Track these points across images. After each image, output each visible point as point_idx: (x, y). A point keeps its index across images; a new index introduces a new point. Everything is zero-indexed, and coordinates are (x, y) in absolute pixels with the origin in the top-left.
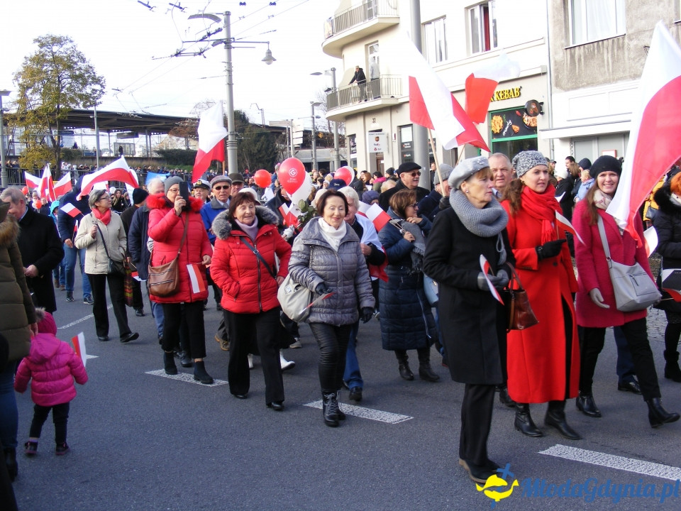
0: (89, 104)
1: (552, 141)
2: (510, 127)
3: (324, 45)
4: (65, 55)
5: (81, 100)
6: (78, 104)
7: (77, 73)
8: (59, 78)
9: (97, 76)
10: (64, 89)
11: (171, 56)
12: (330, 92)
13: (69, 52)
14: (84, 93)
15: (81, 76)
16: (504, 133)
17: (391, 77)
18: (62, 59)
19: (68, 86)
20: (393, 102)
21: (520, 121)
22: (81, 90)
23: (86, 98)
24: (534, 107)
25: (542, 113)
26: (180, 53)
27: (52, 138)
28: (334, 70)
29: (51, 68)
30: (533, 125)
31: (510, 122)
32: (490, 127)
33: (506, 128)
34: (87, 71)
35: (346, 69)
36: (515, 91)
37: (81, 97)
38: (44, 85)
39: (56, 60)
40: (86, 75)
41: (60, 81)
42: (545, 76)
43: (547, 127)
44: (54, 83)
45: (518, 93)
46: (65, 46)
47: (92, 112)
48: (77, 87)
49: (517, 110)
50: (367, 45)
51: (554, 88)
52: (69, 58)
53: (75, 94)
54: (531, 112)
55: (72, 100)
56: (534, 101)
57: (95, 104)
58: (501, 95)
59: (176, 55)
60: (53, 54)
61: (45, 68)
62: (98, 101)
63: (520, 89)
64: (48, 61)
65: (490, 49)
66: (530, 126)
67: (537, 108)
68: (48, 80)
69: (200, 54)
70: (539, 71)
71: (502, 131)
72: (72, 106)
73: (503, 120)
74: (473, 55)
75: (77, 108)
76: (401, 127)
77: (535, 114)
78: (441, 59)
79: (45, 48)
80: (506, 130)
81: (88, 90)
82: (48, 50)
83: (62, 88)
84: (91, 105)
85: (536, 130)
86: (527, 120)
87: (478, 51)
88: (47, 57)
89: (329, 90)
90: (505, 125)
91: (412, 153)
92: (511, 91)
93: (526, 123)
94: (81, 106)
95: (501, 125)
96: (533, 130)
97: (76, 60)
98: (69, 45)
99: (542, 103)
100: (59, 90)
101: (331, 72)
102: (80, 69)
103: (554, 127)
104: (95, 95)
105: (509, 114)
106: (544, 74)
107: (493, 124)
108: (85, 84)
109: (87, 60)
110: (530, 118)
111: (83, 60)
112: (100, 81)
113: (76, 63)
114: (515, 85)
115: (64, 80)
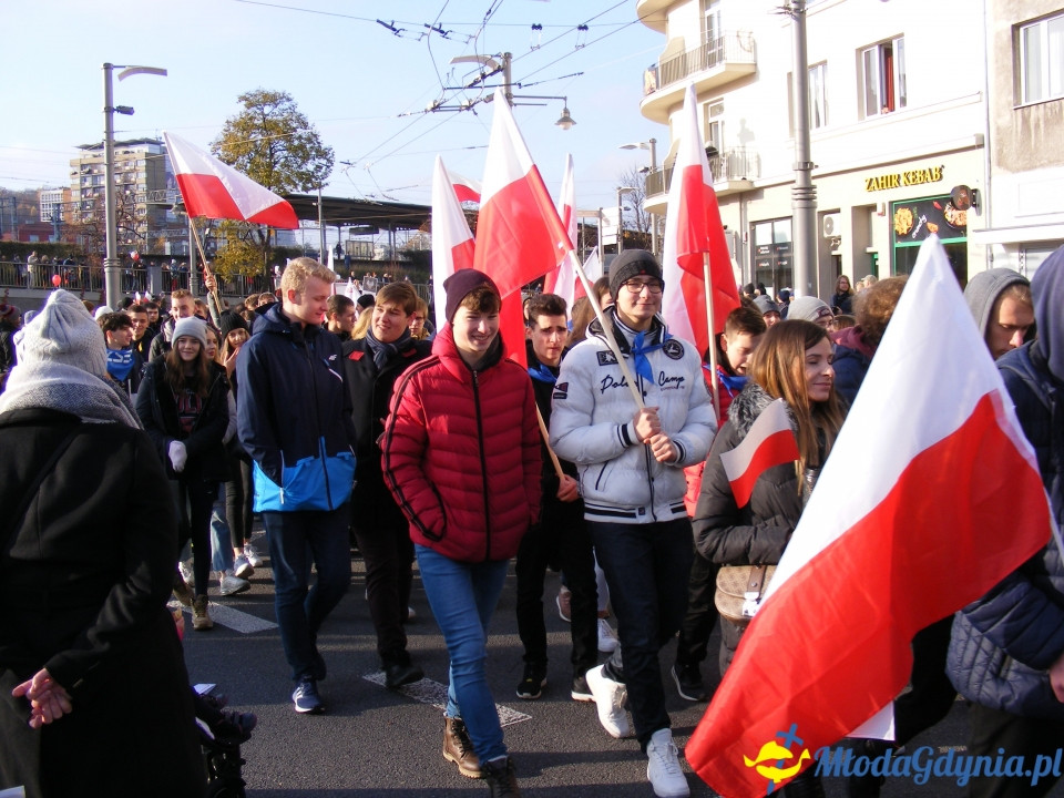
0: (310, 185)
1: (989, 247)
2: (924, 225)
3: (643, 105)
4: (280, 118)
5: (300, 181)
6: (296, 186)
7: (296, 143)
8: (271, 149)
9: (323, 147)
10: (277, 168)
11: (426, 111)
12: (648, 174)
13: (285, 114)
14: (304, 170)
15: (302, 147)
16: (914, 234)
17: (747, 150)
18: (276, 124)
19: (282, 160)
20: (744, 187)
21: (939, 217)
22: (299, 166)
23: (307, 178)
24: (963, 195)
25: (975, 206)
26: (438, 107)
27: (260, 232)
28: (653, 142)
29: (260, 137)
30: (959, 223)
31: (924, 218)
32: (892, 225)
33: (918, 227)
34: (309, 140)
35: (674, 140)
36: (933, 171)
37: (301, 176)
38: (251, 161)
39: (268, 127)
40: (308, 146)
41: (272, 155)
42: (981, 150)
43: (983, 227)
44: (264, 155)
45: (939, 175)
46: (280, 106)
47: (315, 199)
48: (295, 163)
49: (936, 200)
50: (707, 105)
51: (995, 169)
52: (286, 123)
53: (292, 172)
54: (958, 203)
55: (289, 181)
56: (964, 188)
57: (320, 186)
58: (911, 178)
59: (434, 109)
60: (264, 116)
61: (253, 136)
62: (323, 182)
63: (941, 170)
64: (258, 127)
65: (892, 109)
66: (954, 225)
67: (968, 198)
68: (257, 152)
69: (468, 108)
70: (973, 143)
71: (910, 232)
72: (288, 188)
73: (913, 214)
74: (867, 118)
75: (295, 192)
76: (754, 223)
77: (965, 207)
78: (818, 125)
79: (255, 108)
80: (917, 231)
81: (310, 166)
82: (258, 111)
83: (276, 163)
84: (314, 188)
85: (965, 231)
86: (951, 215)
87: (875, 112)
88: (256, 122)
89: (646, 170)
90: (915, 222)
91: (790, 260)
92: (927, 172)
93: (949, 219)
94: (300, 188)
95: (910, 222)
96: (961, 230)
97: (294, 125)
98: (286, 105)
99: (975, 191)
100: (271, 166)
101: (650, 145)
102: (300, 138)
103: (994, 226)
104: (320, 174)
105: (922, 206)
106: (981, 146)
107: (896, 220)
108: (306, 158)
109: (310, 125)
110: (956, 213)
111: (305, 125)
112: (326, 154)
113: (295, 130)
114: (934, 163)
115: (278, 153)
